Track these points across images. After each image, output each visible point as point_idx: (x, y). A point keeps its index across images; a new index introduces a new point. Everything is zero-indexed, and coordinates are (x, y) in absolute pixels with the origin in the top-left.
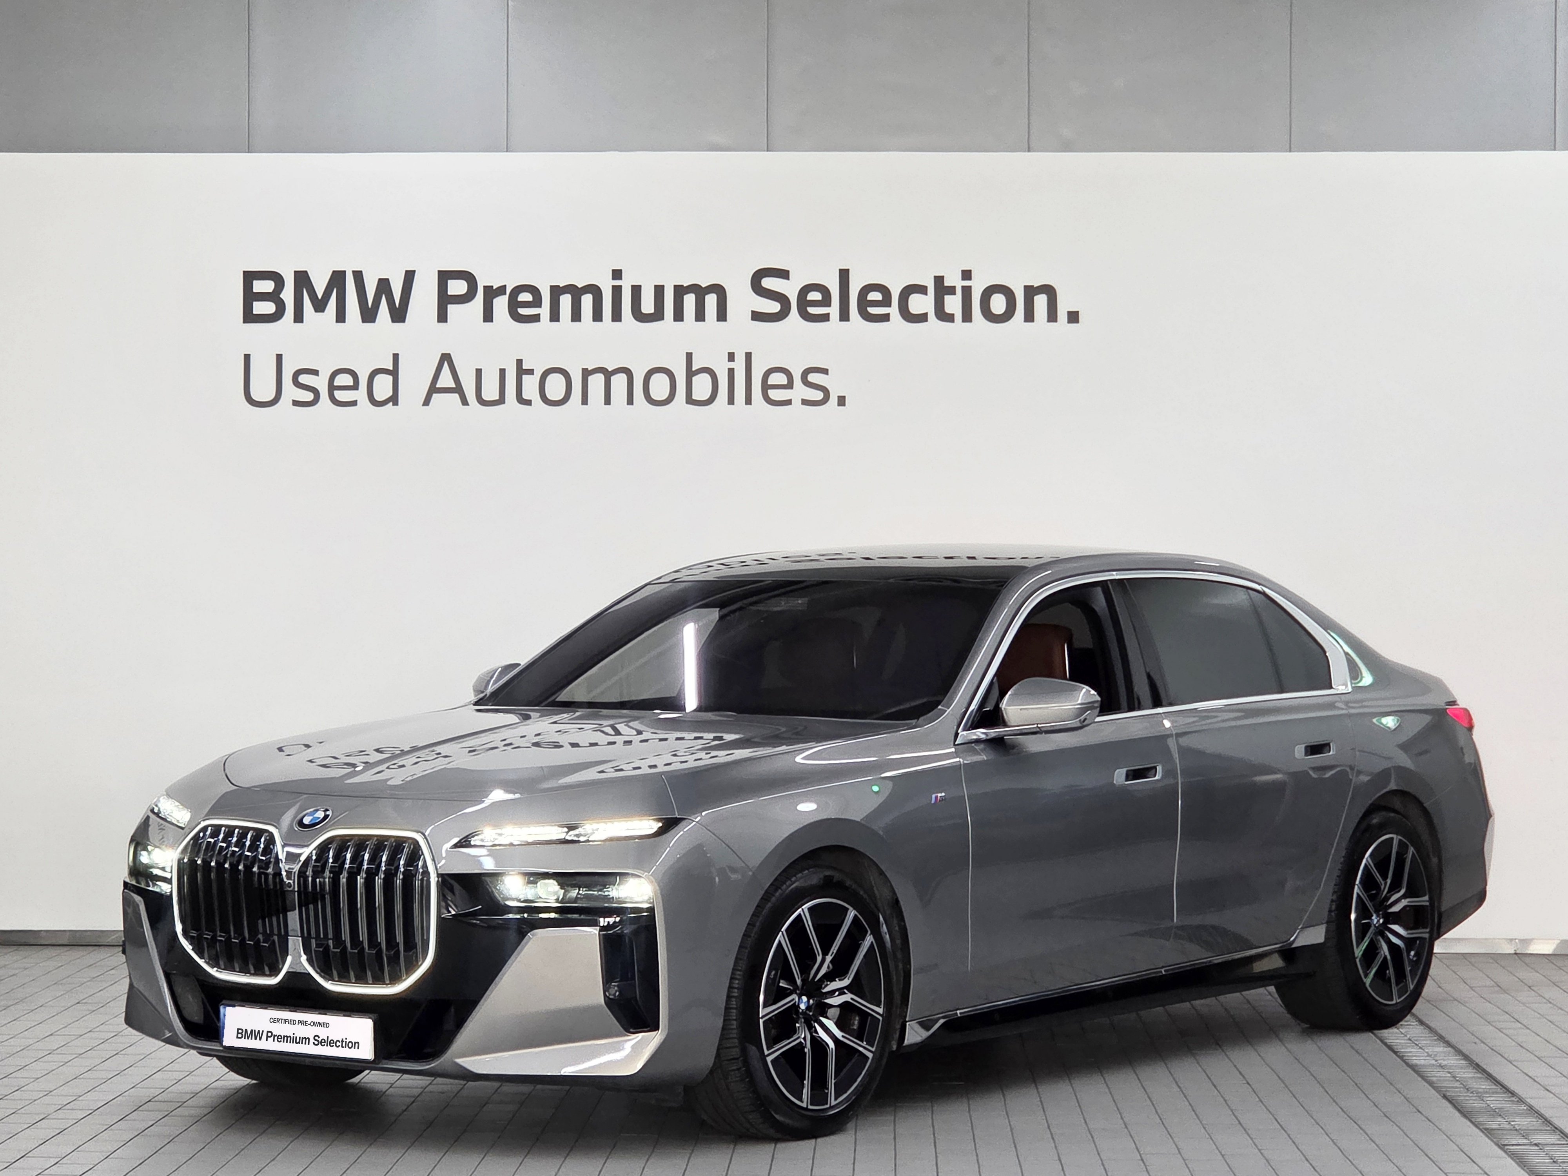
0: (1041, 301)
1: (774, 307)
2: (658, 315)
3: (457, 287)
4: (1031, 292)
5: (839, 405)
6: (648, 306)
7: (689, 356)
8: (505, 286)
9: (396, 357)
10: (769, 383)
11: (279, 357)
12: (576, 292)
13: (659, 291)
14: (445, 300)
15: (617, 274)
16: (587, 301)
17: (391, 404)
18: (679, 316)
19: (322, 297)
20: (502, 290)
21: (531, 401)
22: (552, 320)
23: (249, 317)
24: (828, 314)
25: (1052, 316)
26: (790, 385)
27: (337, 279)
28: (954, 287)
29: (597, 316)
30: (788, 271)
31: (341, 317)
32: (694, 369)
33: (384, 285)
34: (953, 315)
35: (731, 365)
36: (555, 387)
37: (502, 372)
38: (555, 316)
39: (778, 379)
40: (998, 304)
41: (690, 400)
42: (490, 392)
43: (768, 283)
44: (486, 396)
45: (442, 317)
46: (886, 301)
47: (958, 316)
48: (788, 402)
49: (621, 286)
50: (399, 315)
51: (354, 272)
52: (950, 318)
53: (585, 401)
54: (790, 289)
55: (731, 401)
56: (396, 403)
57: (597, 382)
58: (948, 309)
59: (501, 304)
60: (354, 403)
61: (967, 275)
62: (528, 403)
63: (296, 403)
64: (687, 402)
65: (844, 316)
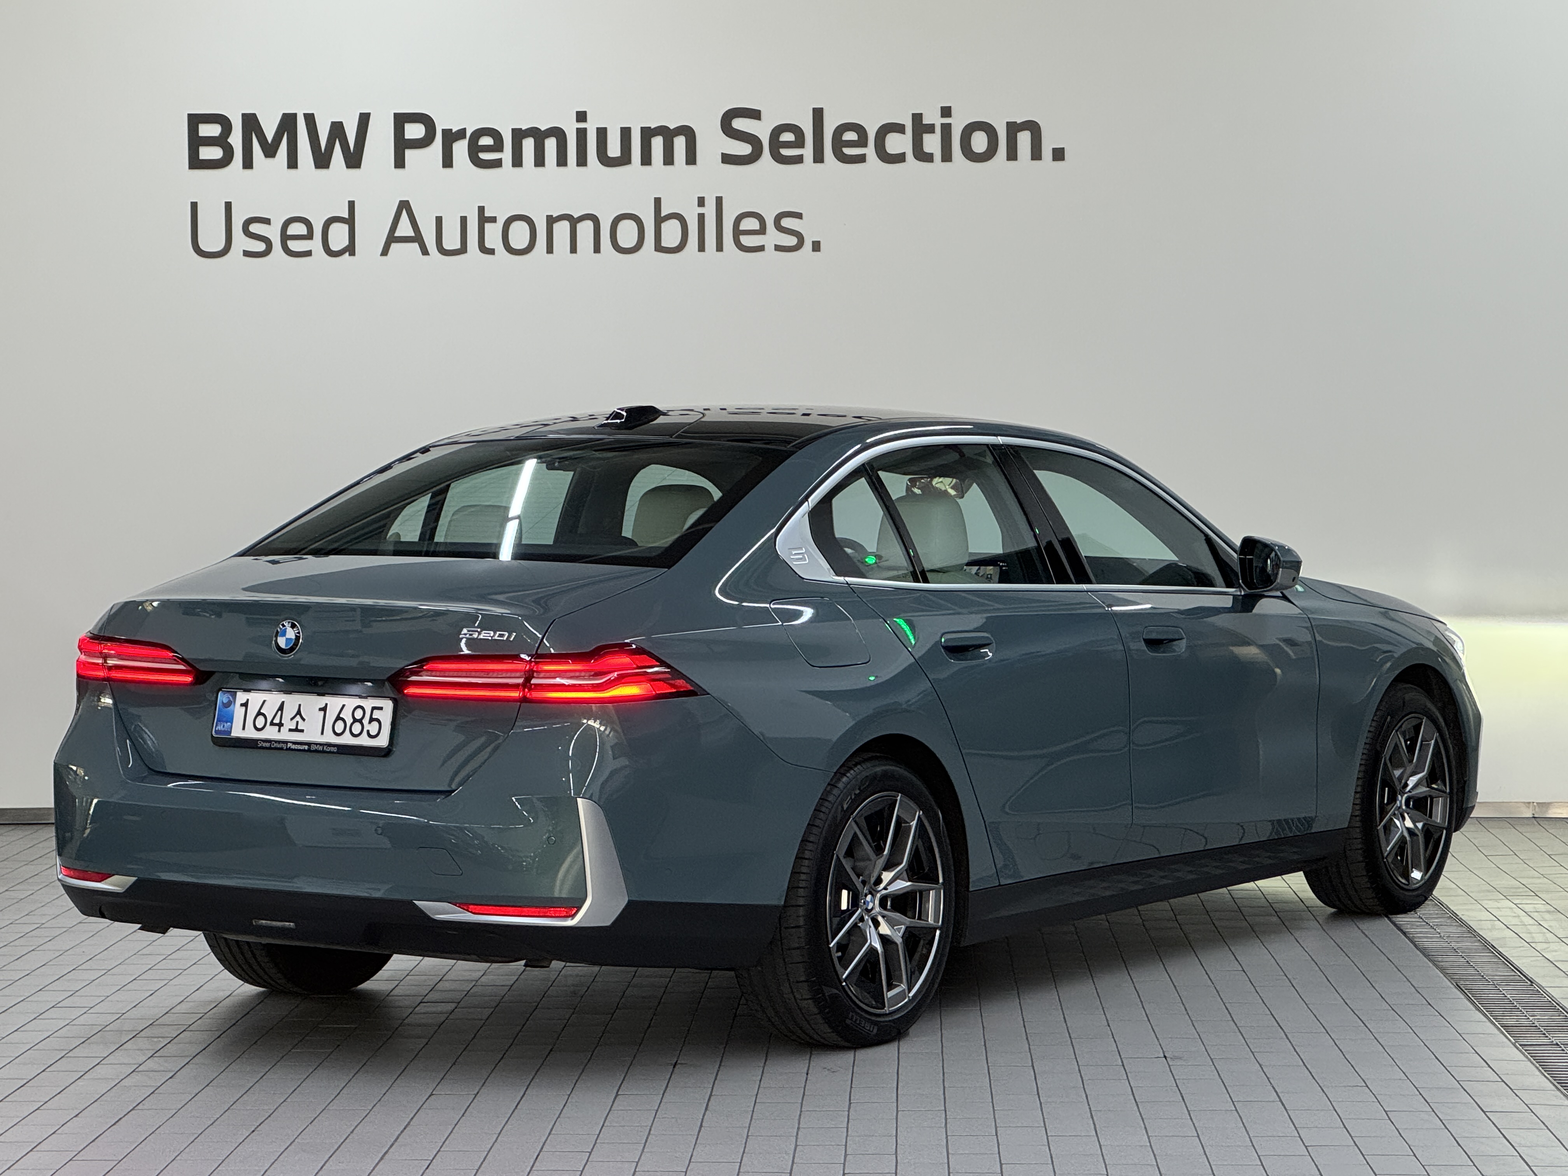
0: (1024, 139)
1: (744, 149)
2: (625, 159)
3: (415, 131)
4: (1013, 129)
5: (814, 250)
6: (614, 149)
7: (658, 201)
8: (465, 129)
9: (352, 205)
10: (742, 227)
11: (228, 206)
12: (539, 136)
13: (626, 133)
14: (402, 145)
15: (581, 116)
16: (551, 144)
17: (347, 254)
18: (646, 160)
19: (272, 141)
20: (461, 134)
21: (493, 250)
22: (514, 165)
23: (196, 163)
24: (802, 156)
25: (1036, 154)
26: (762, 231)
27: (288, 123)
28: (934, 125)
29: (562, 161)
30: (760, 111)
31: (293, 163)
32: (663, 214)
33: (337, 129)
34: (932, 154)
35: (701, 210)
36: (519, 235)
37: (464, 220)
38: (517, 162)
39: (750, 224)
40: (979, 142)
41: (659, 248)
42: (452, 241)
43: (739, 124)
44: (447, 246)
45: (400, 163)
46: (862, 142)
47: (938, 156)
48: (761, 248)
49: (585, 129)
50: (354, 160)
51: (305, 115)
52: (928, 158)
53: (550, 250)
54: (762, 130)
55: (702, 248)
56: (352, 253)
57: (562, 230)
58: (927, 149)
59: (461, 148)
60: (308, 253)
61: (946, 112)
62: (491, 252)
63: (247, 254)
64: (656, 250)
65: (819, 158)
